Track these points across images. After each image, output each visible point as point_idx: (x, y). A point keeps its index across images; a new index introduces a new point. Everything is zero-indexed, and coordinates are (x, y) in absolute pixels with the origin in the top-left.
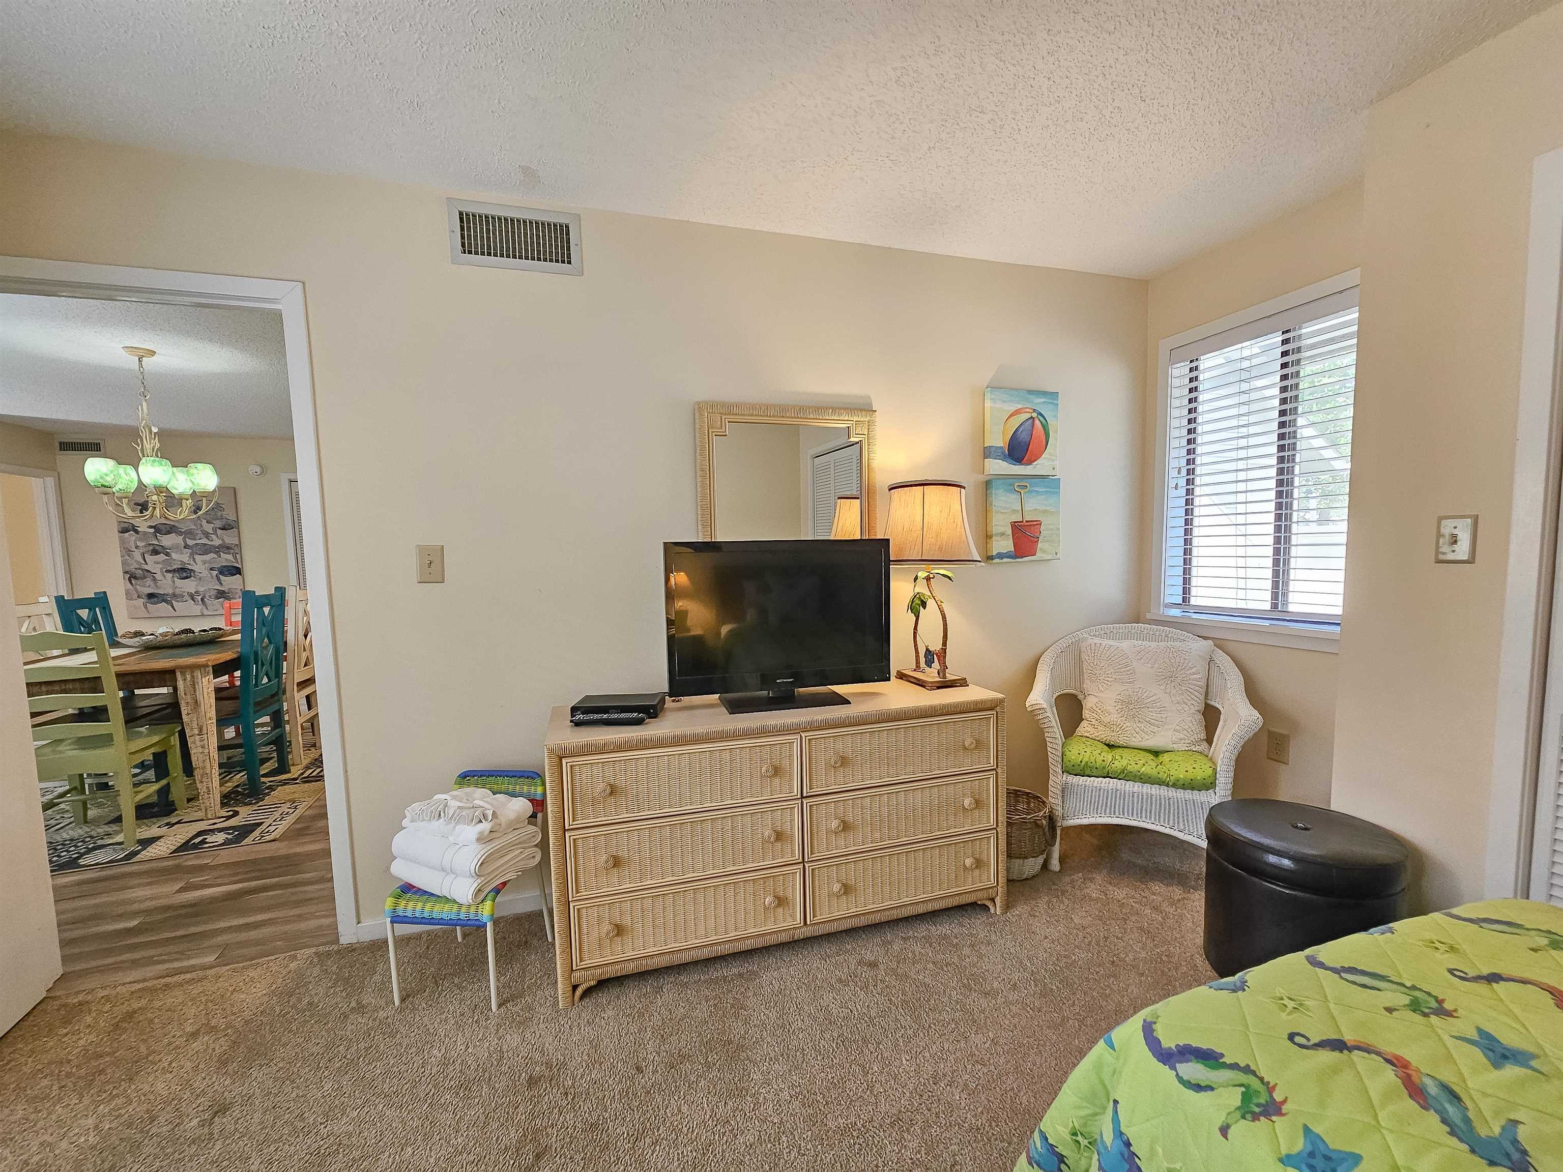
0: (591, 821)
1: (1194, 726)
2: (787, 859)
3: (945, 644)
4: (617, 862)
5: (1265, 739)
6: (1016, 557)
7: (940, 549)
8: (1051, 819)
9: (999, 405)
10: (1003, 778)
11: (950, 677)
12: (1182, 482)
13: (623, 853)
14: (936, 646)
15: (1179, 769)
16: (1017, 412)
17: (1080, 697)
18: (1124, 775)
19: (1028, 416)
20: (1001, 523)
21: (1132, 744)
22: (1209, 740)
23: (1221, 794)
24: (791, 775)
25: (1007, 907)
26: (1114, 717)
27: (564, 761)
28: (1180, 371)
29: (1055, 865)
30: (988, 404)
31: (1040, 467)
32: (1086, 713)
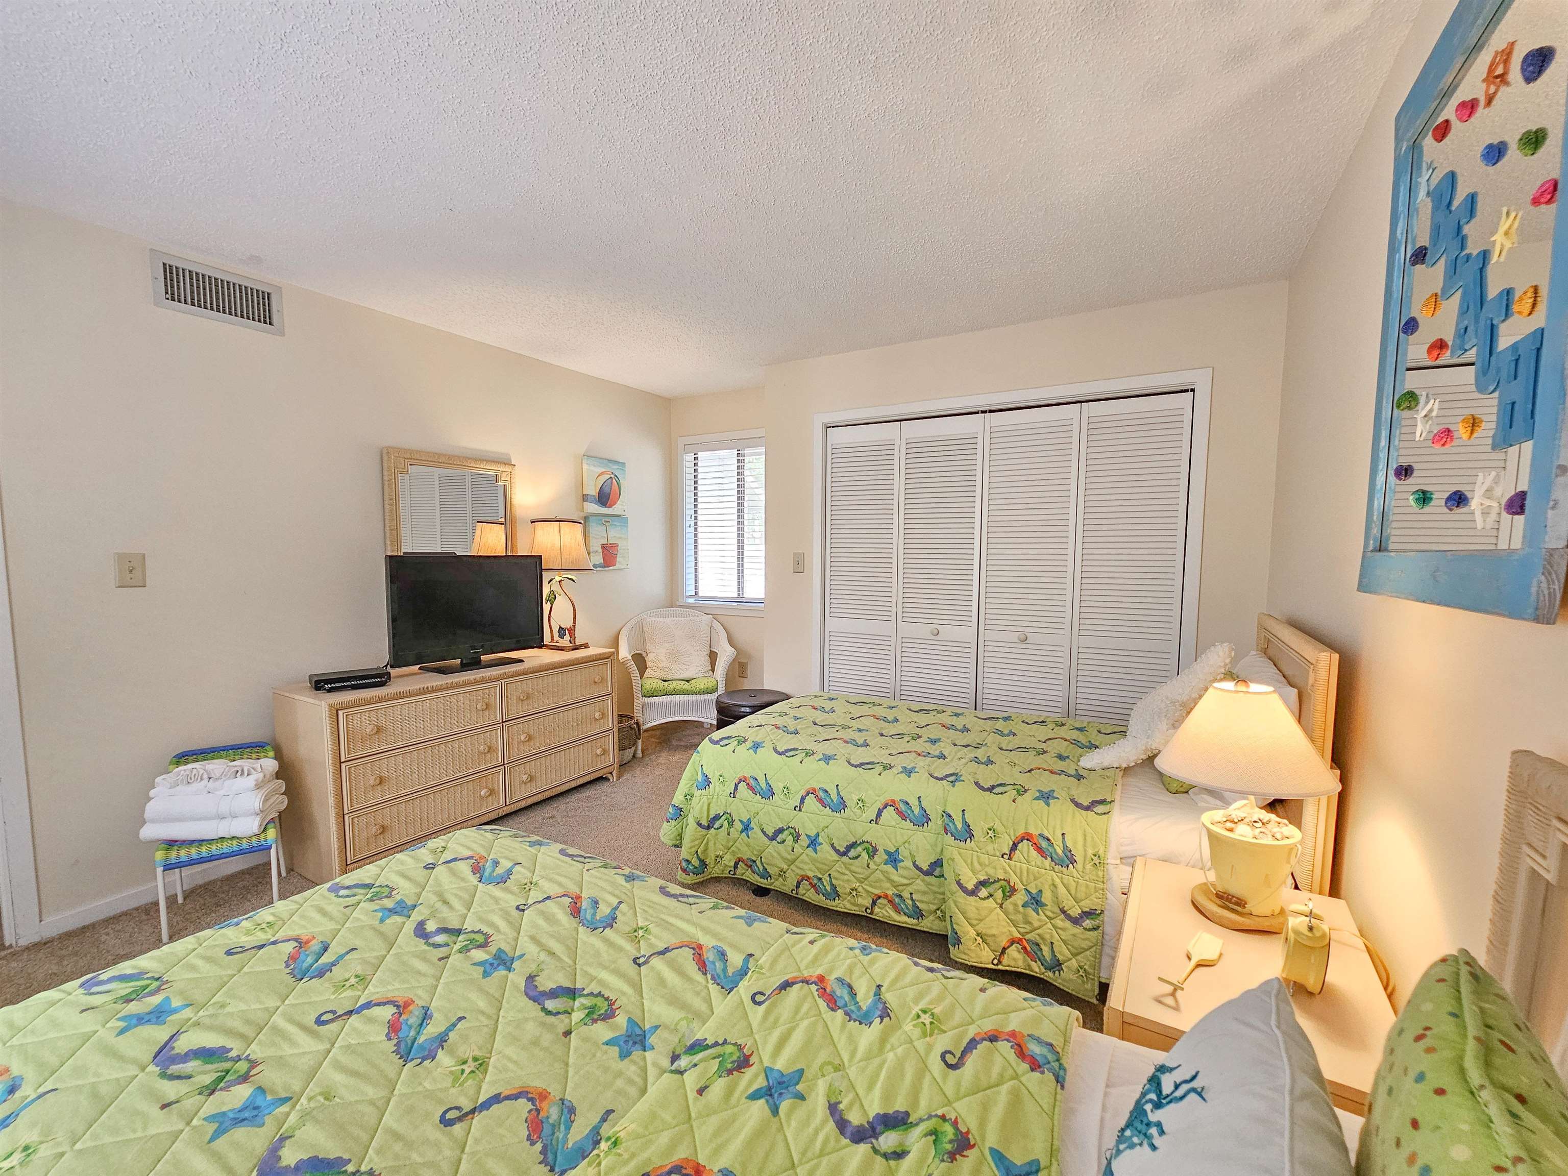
0: (361, 753)
1: (705, 661)
2: (494, 763)
3: (574, 622)
4: (382, 781)
5: (737, 666)
6: (605, 567)
7: (572, 562)
8: (638, 724)
9: (592, 468)
10: (615, 699)
11: (577, 644)
12: (693, 524)
13: (384, 774)
14: (568, 624)
15: (701, 684)
16: (602, 473)
17: (644, 655)
18: (674, 693)
19: (608, 476)
20: (596, 546)
21: (675, 678)
22: (713, 671)
23: (721, 690)
24: (496, 707)
25: (619, 777)
26: (665, 664)
27: (340, 713)
28: (689, 457)
29: (639, 752)
30: (585, 467)
31: (616, 510)
32: (649, 664)
